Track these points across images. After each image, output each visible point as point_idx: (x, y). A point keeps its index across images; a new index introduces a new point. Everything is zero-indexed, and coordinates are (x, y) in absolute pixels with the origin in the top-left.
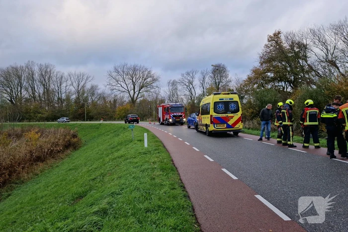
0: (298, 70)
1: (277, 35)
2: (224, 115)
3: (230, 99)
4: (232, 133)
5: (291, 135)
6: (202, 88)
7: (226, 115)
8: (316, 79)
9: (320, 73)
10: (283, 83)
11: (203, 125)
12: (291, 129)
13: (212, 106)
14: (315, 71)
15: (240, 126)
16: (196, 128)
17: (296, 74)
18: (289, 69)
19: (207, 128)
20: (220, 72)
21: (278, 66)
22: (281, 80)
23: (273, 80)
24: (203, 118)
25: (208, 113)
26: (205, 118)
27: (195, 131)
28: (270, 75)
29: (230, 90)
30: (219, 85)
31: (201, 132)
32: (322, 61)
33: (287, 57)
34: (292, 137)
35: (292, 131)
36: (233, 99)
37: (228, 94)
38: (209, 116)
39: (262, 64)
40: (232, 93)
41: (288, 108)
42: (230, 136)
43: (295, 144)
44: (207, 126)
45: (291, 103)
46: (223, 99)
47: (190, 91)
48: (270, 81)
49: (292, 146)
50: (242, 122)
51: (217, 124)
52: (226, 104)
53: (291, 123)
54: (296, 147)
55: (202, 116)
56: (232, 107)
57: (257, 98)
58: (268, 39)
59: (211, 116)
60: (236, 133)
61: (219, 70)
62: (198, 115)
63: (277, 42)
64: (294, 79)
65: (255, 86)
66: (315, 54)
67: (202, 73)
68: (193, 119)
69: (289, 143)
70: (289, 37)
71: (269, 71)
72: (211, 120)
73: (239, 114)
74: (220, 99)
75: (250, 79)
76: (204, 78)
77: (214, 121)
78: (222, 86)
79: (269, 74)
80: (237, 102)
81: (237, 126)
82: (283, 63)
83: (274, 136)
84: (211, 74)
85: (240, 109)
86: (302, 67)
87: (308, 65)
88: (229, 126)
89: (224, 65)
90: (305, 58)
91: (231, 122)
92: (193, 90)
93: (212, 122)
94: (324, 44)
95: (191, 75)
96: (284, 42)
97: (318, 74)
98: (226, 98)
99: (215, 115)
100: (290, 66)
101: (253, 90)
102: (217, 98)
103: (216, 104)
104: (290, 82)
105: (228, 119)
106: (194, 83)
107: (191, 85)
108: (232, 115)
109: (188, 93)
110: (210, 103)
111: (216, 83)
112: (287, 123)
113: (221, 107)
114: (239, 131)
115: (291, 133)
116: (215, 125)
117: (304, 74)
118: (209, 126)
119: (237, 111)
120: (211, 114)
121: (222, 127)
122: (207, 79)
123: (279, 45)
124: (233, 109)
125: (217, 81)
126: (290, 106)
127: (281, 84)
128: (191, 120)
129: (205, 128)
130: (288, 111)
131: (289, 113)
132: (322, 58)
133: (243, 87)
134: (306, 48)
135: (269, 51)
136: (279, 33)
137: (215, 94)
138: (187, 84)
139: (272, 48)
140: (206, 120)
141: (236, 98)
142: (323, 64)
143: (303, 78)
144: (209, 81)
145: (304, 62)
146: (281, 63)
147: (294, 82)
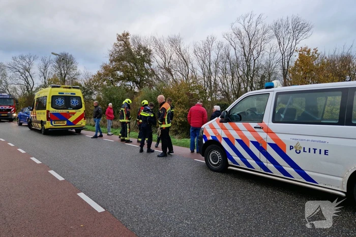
0: (144, 72)
1: (126, 35)
2: (65, 111)
3: (71, 94)
4: (74, 130)
5: (128, 132)
6: (43, 78)
7: (67, 110)
8: (157, 82)
9: (160, 77)
10: (131, 83)
11: (38, 122)
12: (128, 126)
13: (49, 100)
14: (156, 75)
15: (83, 123)
16: (30, 125)
17: (141, 76)
18: (136, 70)
19: (42, 125)
20: (67, 63)
21: (127, 66)
22: (129, 80)
23: (122, 78)
24: (38, 113)
25: (44, 108)
26: (41, 113)
27: (28, 129)
28: (120, 73)
29: (77, 84)
30: (65, 77)
31: (36, 130)
32: (161, 68)
33: (134, 59)
34: (129, 133)
35: (129, 128)
36: (75, 94)
37: (70, 88)
38: (45, 111)
39: (111, 62)
40: (74, 88)
41: (126, 106)
42: (71, 134)
43: (131, 139)
44: (42, 123)
45: (129, 102)
46: (63, 93)
47: (26, 79)
48: (119, 80)
49: (128, 141)
50: (85, 119)
51: (55, 121)
52: (67, 99)
53: (128, 121)
54: (131, 142)
55: (37, 111)
56: (74, 102)
57: (106, 95)
58: (118, 38)
59: (48, 112)
60: (78, 131)
61: (64, 61)
62: (32, 110)
63: (125, 43)
64: (140, 80)
65: (105, 83)
66: (157, 61)
67: (43, 60)
68: (26, 115)
69: (126, 138)
70: (136, 40)
71: (118, 69)
72: (47, 116)
73: (82, 110)
74: (59, 93)
75: (99, 74)
76: (45, 67)
77: (51, 117)
78: (69, 79)
79: (118, 72)
80: (80, 97)
81: (79, 123)
82: (132, 64)
83: (116, 133)
84: (54, 64)
85: (83, 105)
86: (146, 71)
87: (151, 69)
88: (69, 123)
89: (71, 56)
90: (149, 62)
91: (72, 119)
92: (29, 79)
93: (48, 119)
94: (163, 53)
95: (28, 60)
96: (131, 44)
97: (158, 79)
98: (67, 92)
99: (52, 110)
100: (137, 68)
101: (103, 86)
102: (56, 92)
103: (54, 98)
104: (137, 83)
105: (69, 115)
106: (32, 71)
107: (27, 73)
108: (74, 111)
109: (23, 82)
110: (46, 96)
111: (61, 74)
112: (125, 120)
113: (61, 102)
114: (82, 128)
115: (128, 129)
116: (53, 122)
117: (148, 77)
118: (45, 123)
119: (79, 107)
120: (47, 109)
121: (62, 124)
122: (50, 69)
123: (127, 46)
124: (75, 105)
125: (63, 72)
126: (129, 105)
127: (129, 83)
128: (24, 116)
129: (40, 125)
130: (126, 109)
131: (127, 111)
132: (161, 65)
133: (93, 82)
134: (150, 54)
135: (118, 50)
136: (128, 34)
137: (53, 87)
138: (21, 71)
139: (120, 47)
140: (41, 116)
141: (78, 93)
142: (163, 71)
143: (147, 80)
144: (52, 71)
145: (148, 66)
146: (130, 64)
147: (139, 84)
